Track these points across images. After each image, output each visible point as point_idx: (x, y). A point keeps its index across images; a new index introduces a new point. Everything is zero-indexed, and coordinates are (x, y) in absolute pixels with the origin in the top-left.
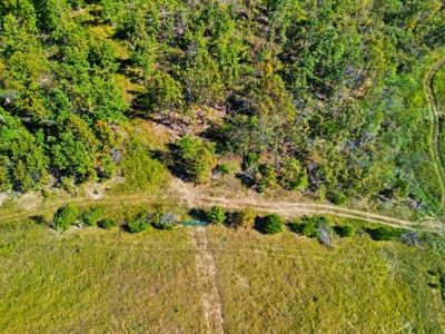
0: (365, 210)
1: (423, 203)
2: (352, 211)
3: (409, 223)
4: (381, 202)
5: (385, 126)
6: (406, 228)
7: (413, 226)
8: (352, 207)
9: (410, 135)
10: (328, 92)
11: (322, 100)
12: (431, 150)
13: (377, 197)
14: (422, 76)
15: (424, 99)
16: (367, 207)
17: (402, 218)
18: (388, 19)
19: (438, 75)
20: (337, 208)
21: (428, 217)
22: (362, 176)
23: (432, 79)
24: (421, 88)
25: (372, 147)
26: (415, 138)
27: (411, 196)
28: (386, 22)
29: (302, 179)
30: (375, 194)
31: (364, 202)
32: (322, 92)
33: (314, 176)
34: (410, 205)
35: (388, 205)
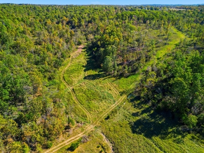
0: (63, 141)
1: (83, 122)
2: (58, 146)
3: (82, 133)
4: (67, 133)
5: (55, 102)
6: (82, 136)
7: (84, 134)
8: (57, 144)
9: (66, 100)
10: (22, 100)
11: (21, 105)
12: (75, 101)
13: (65, 132)
14: (60, 78)
15: (64, 85)
16: (64, 139)
17: (79, 134)
18: (37, 63)
19: (65, 75)
20: (51, 149)
21: (86, 126)
22: (54, 128)
23: (64, 77)
24: (61, 82)
25: (54, 113)
26: (68, 100)
27: (78, 122)
28: (36, 65)
29: (25, 149)
30: (64, 131)
31: (61, 137)
32: (20, 102)
33: (32, 142)
34: (79, 127)
35: (71, 132)
